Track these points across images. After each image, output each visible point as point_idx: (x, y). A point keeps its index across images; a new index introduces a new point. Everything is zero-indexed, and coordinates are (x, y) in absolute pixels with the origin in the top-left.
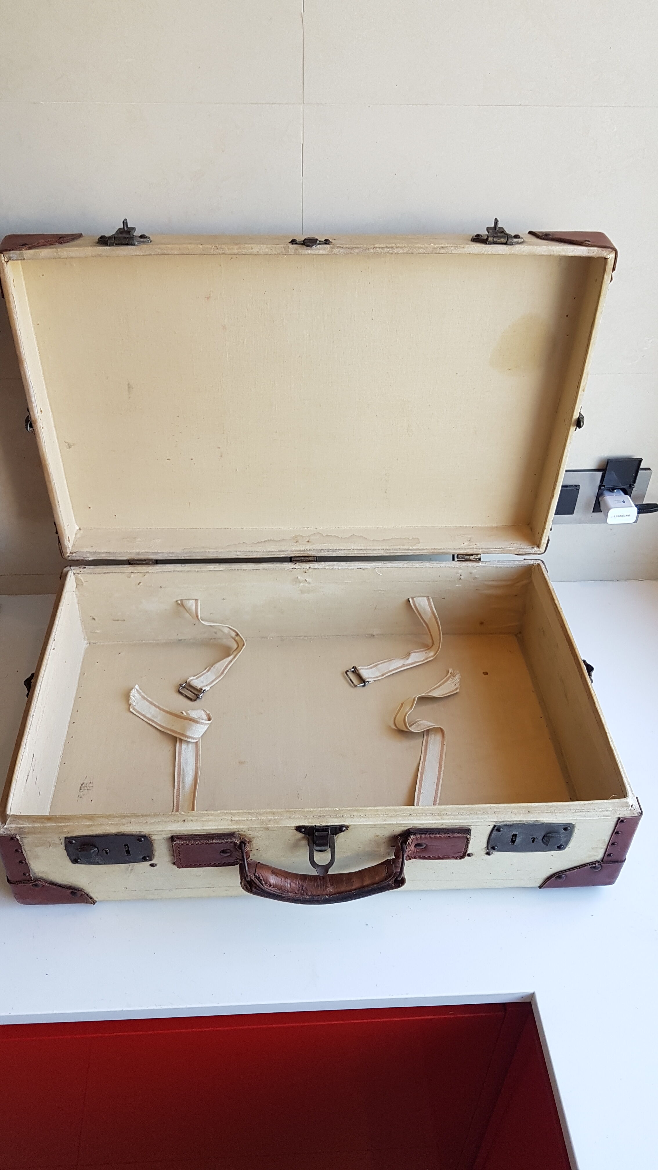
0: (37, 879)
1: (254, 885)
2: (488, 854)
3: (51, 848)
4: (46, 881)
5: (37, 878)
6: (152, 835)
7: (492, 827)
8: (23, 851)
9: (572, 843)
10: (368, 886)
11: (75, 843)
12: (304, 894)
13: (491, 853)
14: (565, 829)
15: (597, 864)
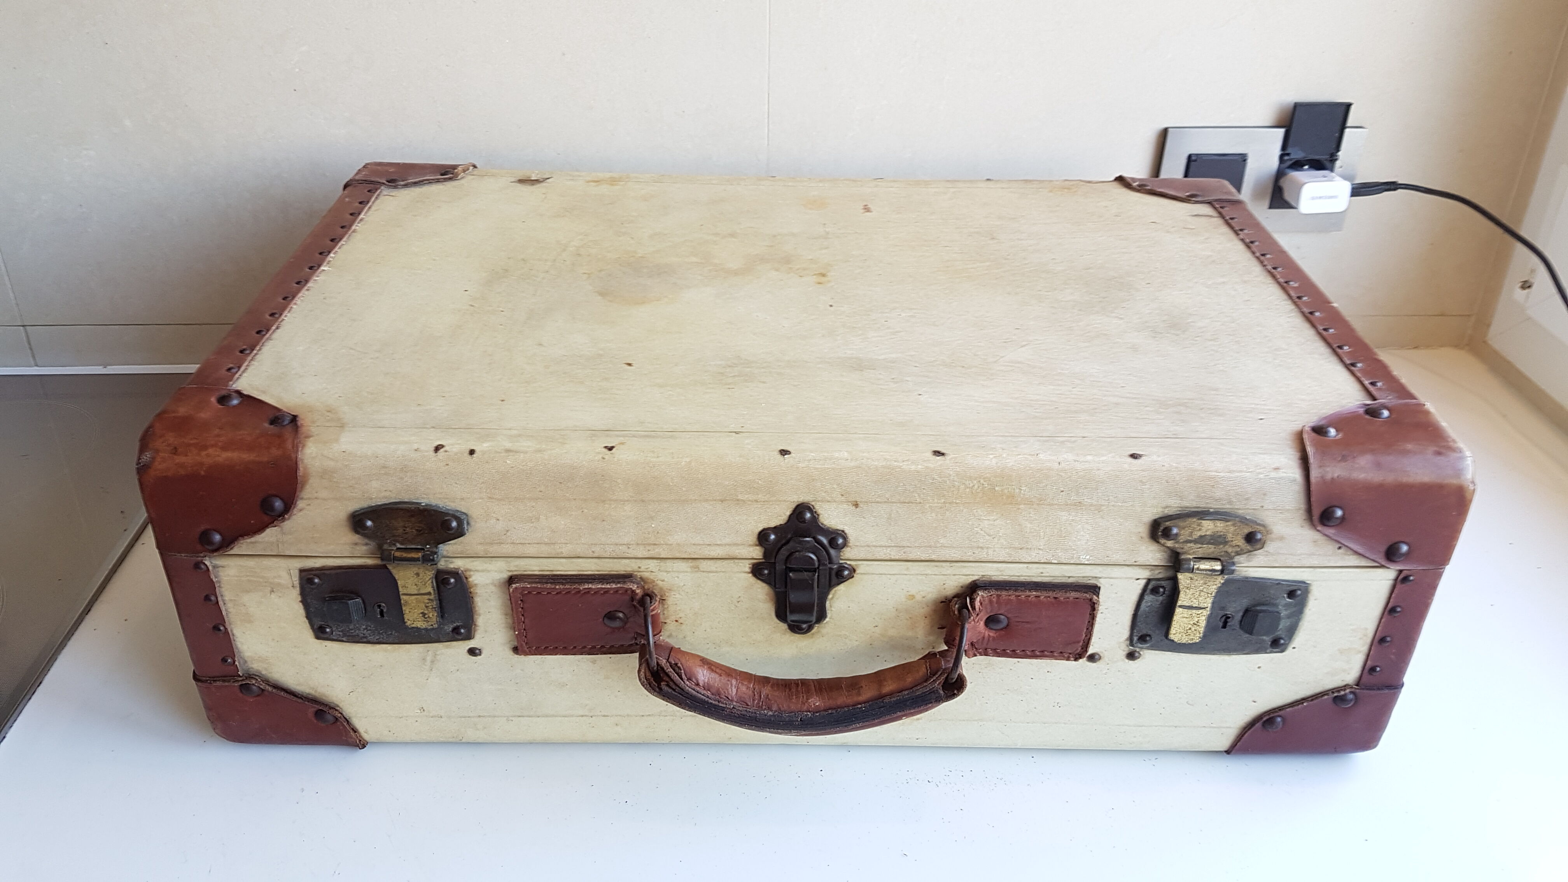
0: (250, 676)
1: (666, 678)
2: (1131, 656)
3: (273, 596)
4: (267, 681)
5: (251, 673)
6: (472, 573)
7: (1143, 583)
8: (221, 603)
9: (1300, 634)
10: (891, 694)
11: (318, 584)
12: (764, 707)
13: (1137, 655)
14: (1291, 594)
15: (1348, 691)
